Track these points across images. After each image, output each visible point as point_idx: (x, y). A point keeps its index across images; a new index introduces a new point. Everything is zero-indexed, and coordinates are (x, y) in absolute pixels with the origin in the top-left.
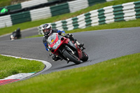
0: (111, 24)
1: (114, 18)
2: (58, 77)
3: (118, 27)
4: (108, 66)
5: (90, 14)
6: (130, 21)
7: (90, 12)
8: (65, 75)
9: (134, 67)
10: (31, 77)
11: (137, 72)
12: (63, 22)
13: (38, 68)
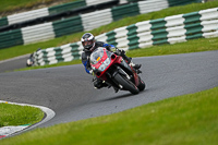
0: (147, 49)
1: (153, 40)
2: (65, 131)
3: (159, 54)
5: (115, 34)
6: (177, 43)
7: (116, 30)
8: (76, 128)
9: (184, 115)
10: (23, 132)
11: (187, 123)
12: (73, 46)
13: (34, 119)
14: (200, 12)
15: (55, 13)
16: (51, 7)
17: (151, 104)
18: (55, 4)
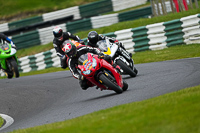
4: (93, 121)
9: (131, 121)
11: (134, 129)
12: (30, 59)
14: (147, 27)
15: (14, 28)
16: (10, 22)
17: (102, 111)
18: (14, 20)
